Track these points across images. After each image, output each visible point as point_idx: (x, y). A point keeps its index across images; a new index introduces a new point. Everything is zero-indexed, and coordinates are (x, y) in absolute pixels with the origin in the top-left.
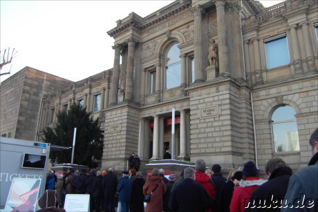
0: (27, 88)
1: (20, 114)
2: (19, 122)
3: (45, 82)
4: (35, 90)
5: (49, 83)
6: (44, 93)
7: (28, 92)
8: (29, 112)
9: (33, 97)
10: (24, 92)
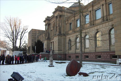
0: (33, 34)
1: (32, 41)
2: (32, 43)
3: (37, 32)
4: (35, 35)
5: (38, 32)
6: (37, 35)
7: (33, 35)
8: (34, 40)
9: (35, 37)
10: (32, 35)
